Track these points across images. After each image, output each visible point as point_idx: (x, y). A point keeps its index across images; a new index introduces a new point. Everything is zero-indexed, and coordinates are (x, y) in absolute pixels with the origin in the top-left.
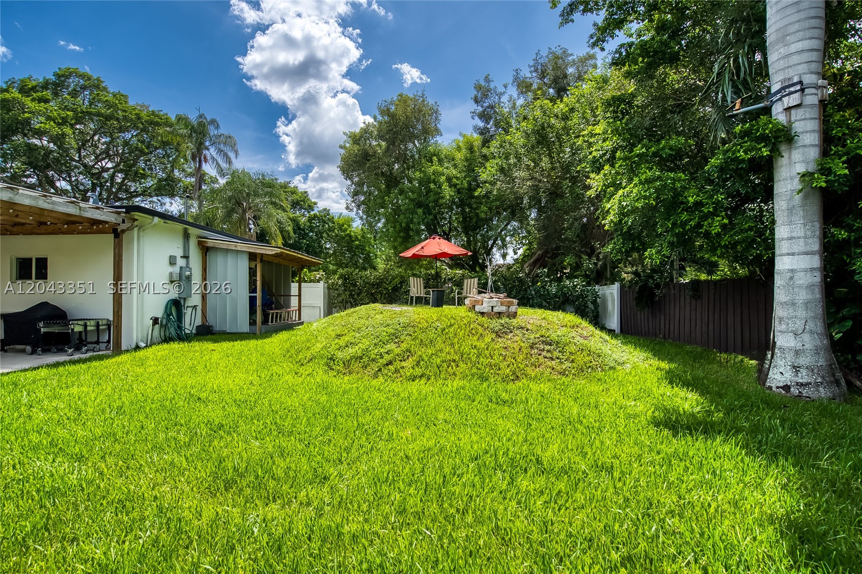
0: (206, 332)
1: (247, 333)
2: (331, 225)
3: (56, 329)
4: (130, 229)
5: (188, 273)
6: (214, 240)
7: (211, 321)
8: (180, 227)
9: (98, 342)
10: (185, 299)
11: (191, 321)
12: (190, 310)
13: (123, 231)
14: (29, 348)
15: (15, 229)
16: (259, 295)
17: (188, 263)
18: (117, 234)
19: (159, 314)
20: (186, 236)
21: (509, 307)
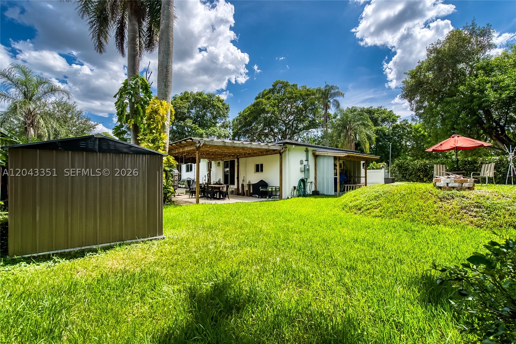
0: (316, 194)
1: (333, 195)
2: (409, 130)
3: (264, 190)
4: (285, 151)
5: (308, 167)
6: (320, 152)
7: (318, 189)
8: (304, 148)
9: (276, 195)
10: (307, 179)
11: (310, 189)
12: (309, 184)
13: (282, 153)
14: (257, 196)
15: (254, 155)
16: (338, 177)
17: (308, 163)
18: (281, 154)
19: (296, 185)
20: (307, 151)
21: (462, 184)
